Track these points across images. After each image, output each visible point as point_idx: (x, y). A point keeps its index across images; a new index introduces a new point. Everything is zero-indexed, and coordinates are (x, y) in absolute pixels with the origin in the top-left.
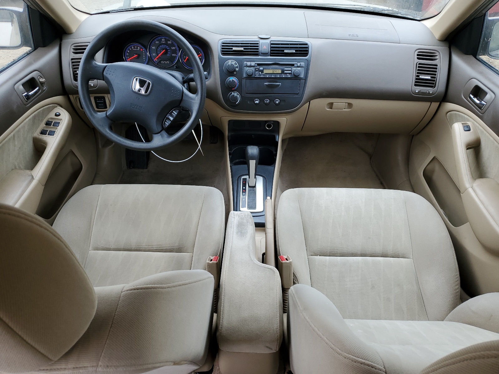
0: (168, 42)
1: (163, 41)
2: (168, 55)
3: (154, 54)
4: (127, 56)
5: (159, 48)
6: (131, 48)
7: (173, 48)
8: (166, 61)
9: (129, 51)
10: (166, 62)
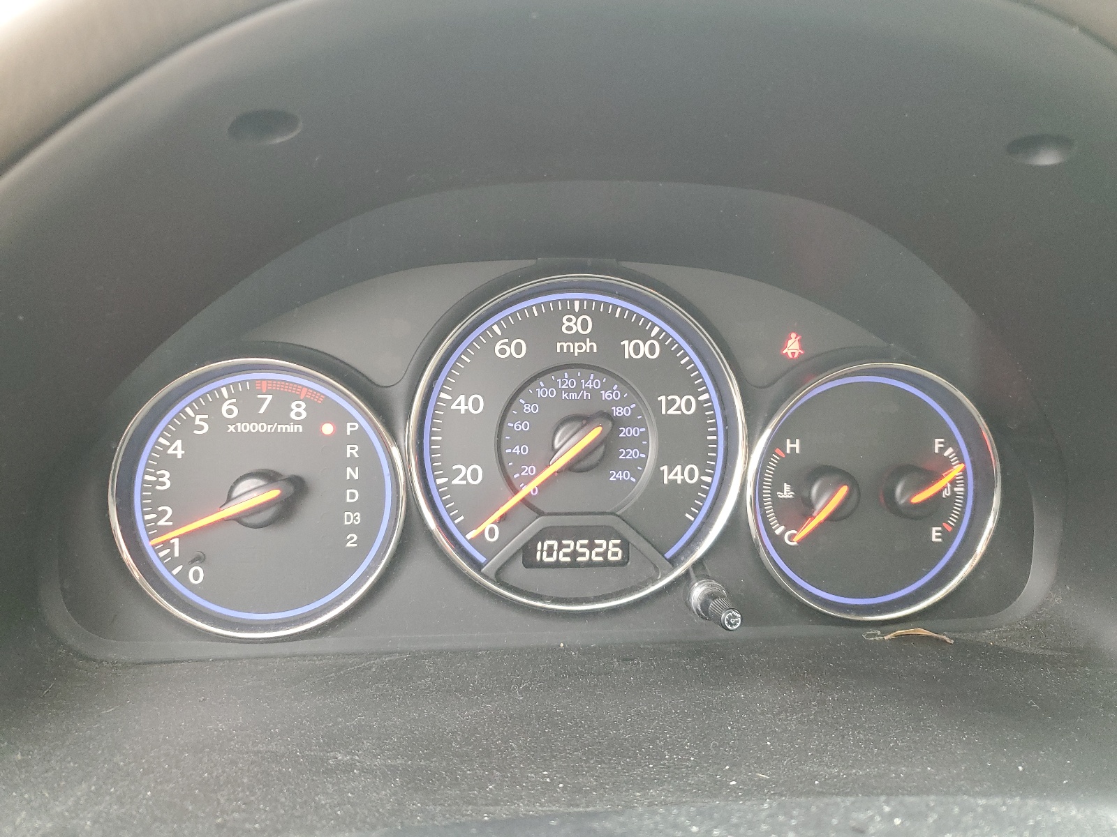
0: (628, 348)
1: (577, 337)
2: (620, 475)
3: (469, 475)
4: (157, 499)
5: (528, 408)
6: (211, 409)
7: (681, 405)
8: (591, 534)
9: (177, 449)
10: (591, 546)
